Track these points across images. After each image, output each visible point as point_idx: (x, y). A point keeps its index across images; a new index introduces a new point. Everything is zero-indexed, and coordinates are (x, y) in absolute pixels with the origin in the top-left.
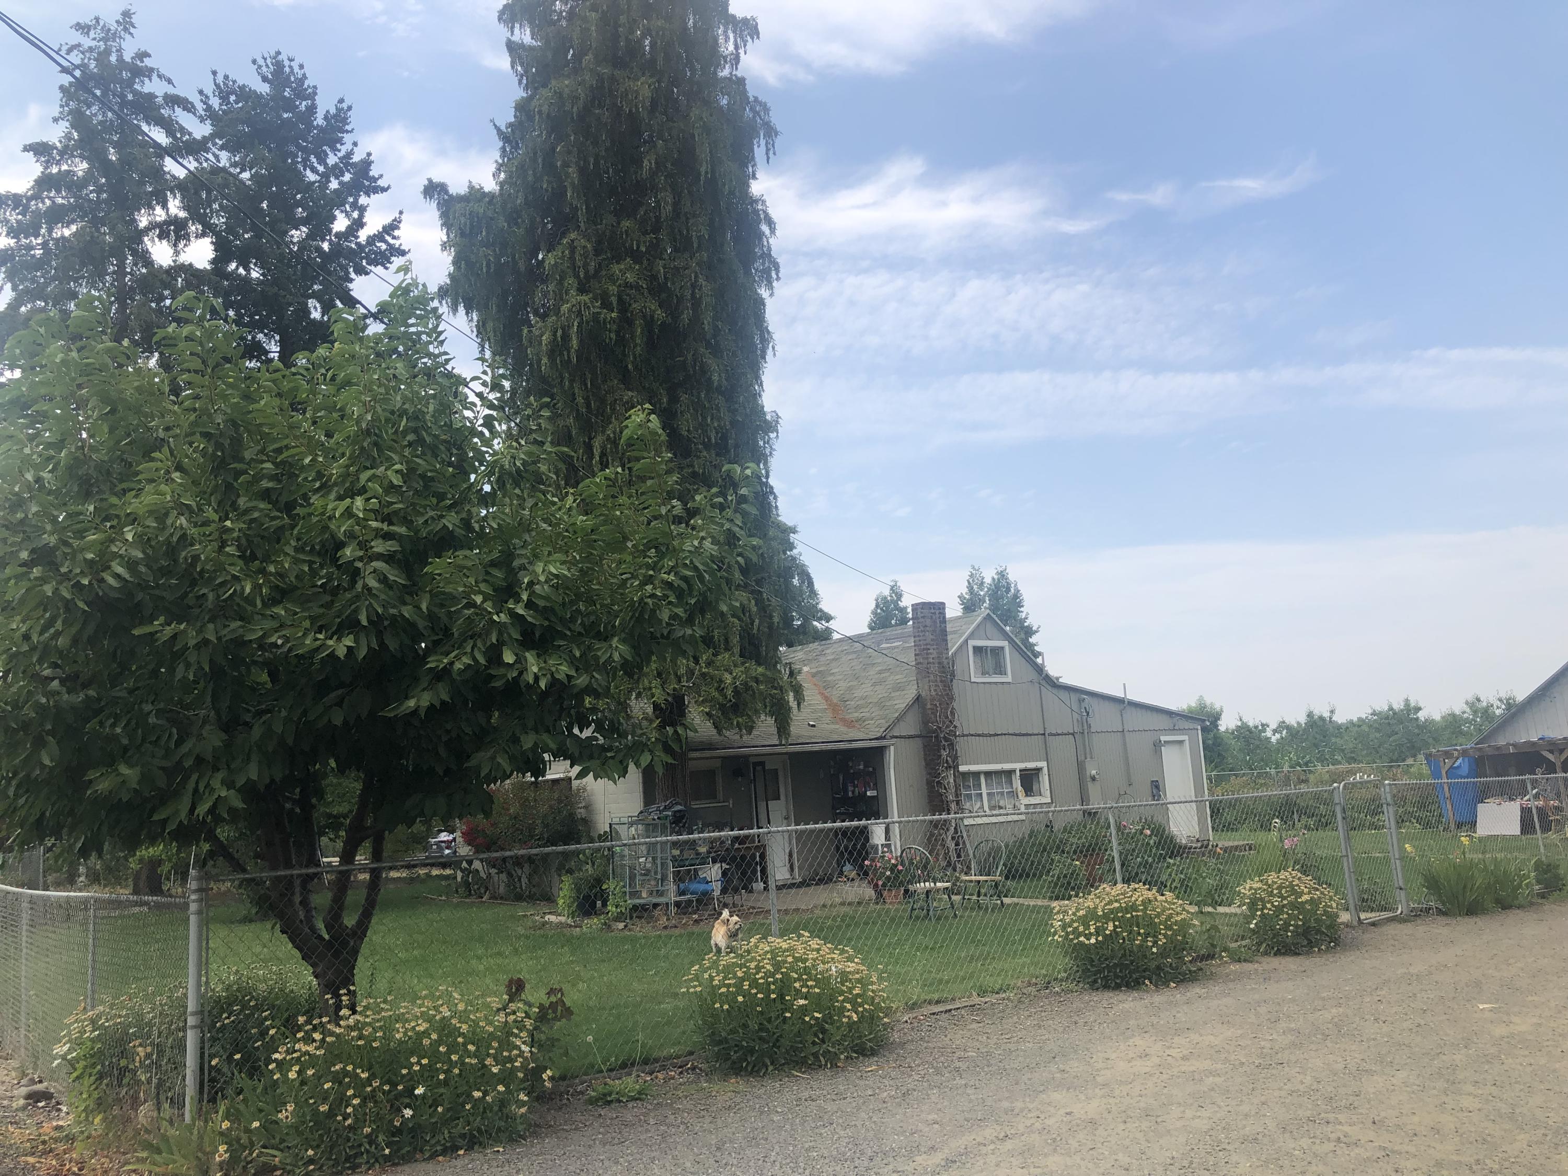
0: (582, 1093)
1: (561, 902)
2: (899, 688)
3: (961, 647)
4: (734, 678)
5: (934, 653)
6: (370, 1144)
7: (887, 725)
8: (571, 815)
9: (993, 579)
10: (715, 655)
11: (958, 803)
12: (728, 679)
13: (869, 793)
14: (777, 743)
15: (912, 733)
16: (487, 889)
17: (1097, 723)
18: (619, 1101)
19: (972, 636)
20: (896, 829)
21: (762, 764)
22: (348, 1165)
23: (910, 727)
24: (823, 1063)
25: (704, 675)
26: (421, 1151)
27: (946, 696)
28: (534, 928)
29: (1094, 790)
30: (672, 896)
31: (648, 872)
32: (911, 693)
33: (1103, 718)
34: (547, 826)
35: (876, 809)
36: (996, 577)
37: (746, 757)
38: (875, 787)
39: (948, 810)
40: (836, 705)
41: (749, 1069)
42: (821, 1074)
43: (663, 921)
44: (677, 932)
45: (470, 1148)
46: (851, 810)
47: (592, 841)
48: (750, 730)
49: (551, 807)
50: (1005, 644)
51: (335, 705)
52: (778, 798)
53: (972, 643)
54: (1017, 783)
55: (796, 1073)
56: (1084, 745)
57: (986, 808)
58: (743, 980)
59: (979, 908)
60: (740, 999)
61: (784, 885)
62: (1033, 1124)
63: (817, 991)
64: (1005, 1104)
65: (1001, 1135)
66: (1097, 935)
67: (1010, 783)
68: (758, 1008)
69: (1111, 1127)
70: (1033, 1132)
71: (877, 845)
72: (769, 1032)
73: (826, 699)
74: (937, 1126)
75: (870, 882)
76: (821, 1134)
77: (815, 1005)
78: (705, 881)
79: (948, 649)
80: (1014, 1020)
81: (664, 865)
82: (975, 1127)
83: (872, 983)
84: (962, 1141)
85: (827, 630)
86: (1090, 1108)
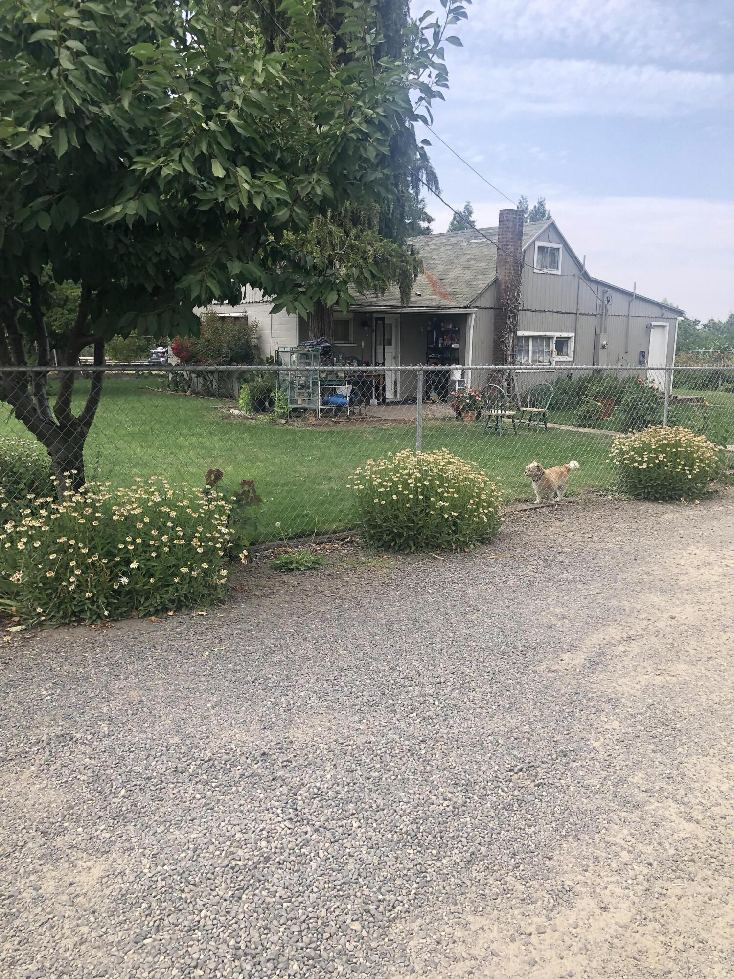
0: (267, 557)
1: (241, 402)
2: (482, 272)
3: (530, 245)
4: (375, 250)
5: (512, 249)
6: (93, 604)
7: (471, 299)
8: (248, 342)
9: (535, 207)
10: (362, 231)
11: (513, 356)
12: (370, 250)
13: (453, 346)
14: (400, 305)
15: (488, 306)
16: (189, 386)
17: (612, 309)
18: (299, 569)
19: (538, 238)
20: (469, 374)
21: (383, 319)
22: (74, 619)
23: (487, 301)
24: (454, 548)
25: (352, 246)
26: (137, 609)
27: (517, 281)
28: (224, 418)
29: (602, 353)
30: (318, 402)
31: (302, 387)
32: (491, 277)
33: (618, 305)
34: (230, 348)
35: (456, 357)
36: (537, 205)
37: (372, 313)
38: (458, 343)
39: (506, 361)
40: (435, 282)
41: (397, 548)
42: (452, 557)
43: (313, 421)
44: (320, 429)
45: (178, 609)
46: (439, 356)
47: (261, 363)
48: (383, 291)
49: (234, 336)
50: (560, 246)
51: (43, 210)
52: (391, 344)
53: (538, 243)
54: (553, 346)
55: (434, 555)
56: (601, 324)
57: (530, 361)
58: (397, 483)
59: (530, 430)
60: (395, 497)
61: (392, 403)
62: (647, 627)
63: (456, 496)
64: (614, 602)
65: (625, 636)
66: (648, 462)
67: (549, 346)
68: (408, 505)
69: (715, 635)
70: (651, 635)
71: (455, 382)
72: (414, 522)
73: (429, 277)
74: (567, 621)
75: (453, 406)
76: (472, 621)
77: (454, 507)
78: (341, 396)
79: (521, 246)
80: (588, 521)
81: (314, 383)
82: (600, 625)
83: (493, 491)
84: (594, 640)
85: (428, 228)
86: (688, 614)
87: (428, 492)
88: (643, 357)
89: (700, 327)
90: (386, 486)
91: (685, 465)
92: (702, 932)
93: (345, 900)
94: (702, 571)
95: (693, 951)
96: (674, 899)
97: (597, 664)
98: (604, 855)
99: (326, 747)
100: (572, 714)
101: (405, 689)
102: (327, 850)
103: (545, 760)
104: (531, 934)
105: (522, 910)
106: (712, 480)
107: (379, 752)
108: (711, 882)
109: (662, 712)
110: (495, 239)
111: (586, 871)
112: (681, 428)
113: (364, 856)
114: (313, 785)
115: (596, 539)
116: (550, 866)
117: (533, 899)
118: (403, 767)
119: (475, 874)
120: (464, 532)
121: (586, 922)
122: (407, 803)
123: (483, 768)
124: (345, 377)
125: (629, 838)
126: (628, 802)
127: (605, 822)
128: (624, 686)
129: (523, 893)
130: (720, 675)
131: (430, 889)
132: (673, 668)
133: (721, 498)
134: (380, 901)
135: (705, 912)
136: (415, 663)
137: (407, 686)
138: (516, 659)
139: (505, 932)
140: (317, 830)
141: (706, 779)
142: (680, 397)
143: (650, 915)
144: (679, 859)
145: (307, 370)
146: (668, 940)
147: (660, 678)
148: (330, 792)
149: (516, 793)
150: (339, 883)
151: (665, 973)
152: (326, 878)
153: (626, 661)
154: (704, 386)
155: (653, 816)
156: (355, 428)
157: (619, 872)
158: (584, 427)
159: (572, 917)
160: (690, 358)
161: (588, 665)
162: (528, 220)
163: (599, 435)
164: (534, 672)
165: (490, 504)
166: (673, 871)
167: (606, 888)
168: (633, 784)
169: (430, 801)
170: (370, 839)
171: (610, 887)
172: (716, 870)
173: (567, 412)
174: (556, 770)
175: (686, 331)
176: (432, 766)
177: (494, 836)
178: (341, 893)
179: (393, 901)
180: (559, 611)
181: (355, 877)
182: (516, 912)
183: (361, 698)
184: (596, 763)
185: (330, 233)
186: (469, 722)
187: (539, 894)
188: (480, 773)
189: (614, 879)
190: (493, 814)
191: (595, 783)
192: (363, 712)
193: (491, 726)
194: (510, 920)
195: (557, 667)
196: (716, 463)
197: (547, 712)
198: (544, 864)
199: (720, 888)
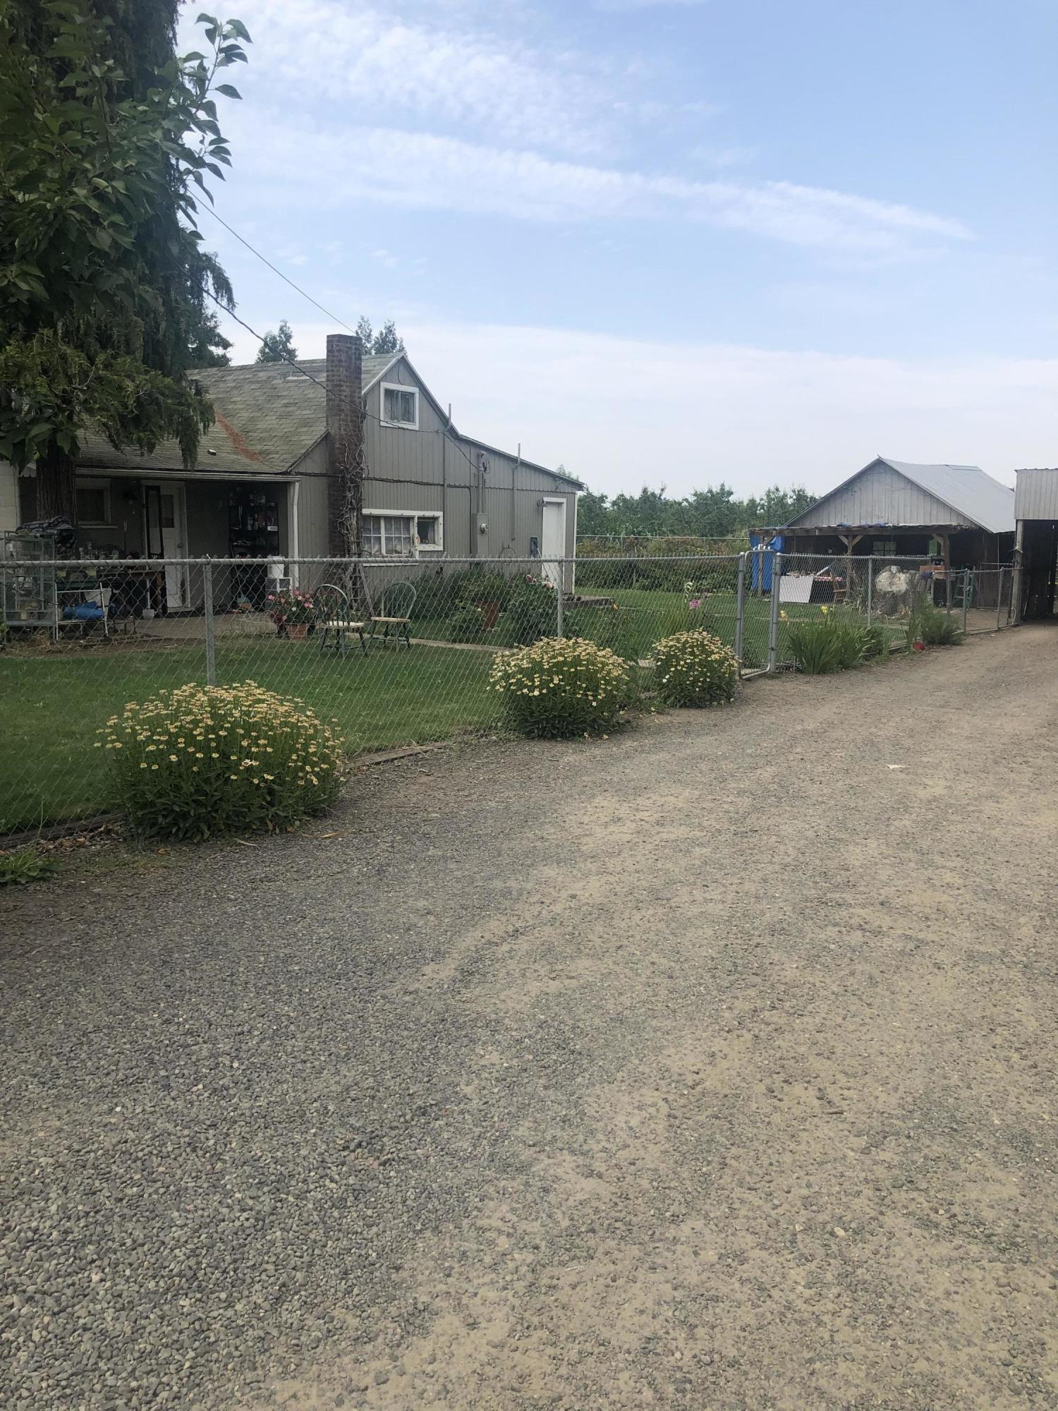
2: (307, 423)
3: (373, 388)
4: (137, 387)
5: (347, 391)
7: (292, 462)
9: (381, 334)
10: (114, 357)
11: (358, 544)
12: (130, 386)
13: (269, 528)
14: (182, 468)
15: (318, 471)
17: (491, 479)
18: (16, 883)
19: (384, 378)
20: (295, 569)
21: (158, 488)
23: (316, 465)
24: (271, 827)
25: (99, 379)
27: (357, 437)
29: (481, 541)
30: (55, 616)
31: (28, 593)
32: (320, 430)
33: (498, 474)
35: (276, 545)
36: (384, 331)
37: (138, 479)
38: (277, 523)
39: (349, 551)
40: (237, 435)
41: (181, 836)
42: (268, 843)
43: (47, 645)
44: (63, 657)
46: (248, 543)
48: (151, 447)
50: (415, 390)
52: (172, 526)
53: (384, 385)
54: (414, 530)
55: (239, 841)
56: (478, 500)
57: (384, 551)
58: (177, 735)
59: (386, 648)
60: (173, 758)
61: (176, 613)
62: (540, 913)
63: (269, 750)
64: (497, 884)
65: (511, 929)
66: (541, 687)
67: (408, 530)
68: (195, 769)
69: (626, 915)
70: (545, 924)
71: (275, 580)
72: (206, 795)
73: (227, 427)
74: (432, 918)
75: (272, 616)
76: (295, 934)
77: (267, 767)
78: (94, 605)
79: (360, 388)
80: (464, 773)
81: (48, 587)
82: (477, 918)
83: (328, 740)
84: (470, 940)
85: (224, 356)
86: (593, 889)
87: (226, 746)
88: (535, 545)
89: (607, 505)
90: (157, 743)
91: (587, 689)
92: (603, 1329)
93: (75, 1401)
94: (611, 829)
95: (591, 1360)
96: (568, 1289)
97: (472, 974)
98: (475, 1247)
99: (51, 1161)
100: (435, 1052)
101: (187, 1051)
102: (46, 1328)
103: (395, 1124)
104: (366, 1388)
105: (353, 1356)
106: (622, 708)
107: (140, 1154)
108: (616, 1255)
109: (558, 1030)
110: (322, 378)
111: (449, 1276)
112: (580, 640)
113: (109, 1324)
114: (25, 1226)
115: (475, 796)
116: (398, 1280)
117: (372, 1335)
118: (179, 1172)
119: (285, 1315)
120: (285, 803)
121: (447, 1350)
122: (182, 1227)
123: (304, 1152)
124: (99, 576)
125: (509, 1216)
126: (510, 1166)
127: (477, 1200)
128: (509, 1001)
129: (357, 1329)
130: (632, 969)
131: (215, 1355)
132: (572, 967)
133: (635, 729)
134: (133, 1390)
135: (608, 1299)
136: (204, 1008)
137: (189, 1046)
138: (357, 982)
139: (329, 1394)
140: (30, 1299)
141: (611, 1114)
142: (583, 599)
143: (535, 1320)
144: (575, 1233)
145: (34, 567)
146: (558, 1351)
147: (557, 982)
148: (55, 1233)
149: (351, 1181)
150: (65, 1375)
151: (554, 1401)
152: (44, 1373)
153: (512, 965)
154: (615, 583)
155: (542, 1179)
156: (116, 654)
157: (494, 1267)
158: (461, 641)
159: (426, 1347)
160: (597, 547)
161: (460, 977)
162: (373, 352)
163: (480, 652)
164: (383, 997)
165: (324, 758)
166: (567, 1250)
167: (476, 1294)
168: (517, 1138)
169: (220, 1217)
170: (120, 1296)
171: (482, 1292)
172: (622, 1238)
173: (436, 622)
174: (411, 1137)
175: (590, 510)
176: (225, 1162)
177: (317, 1252)
178: (68, 1391)
179: (153, 1387)
180: (421, 903)
181: (92, 1361)
182: (346, 1359)
183: (114, 1074)
184: (467, 1116)
185: (63, 357)
186: (285, 1086)
187: (381, 1325)
188: (298, 1161)
189: (487, 1279)
190: (316, 1219)
191: (465, 1146)
192: (116, 1095)
193: (318, 1087)
194: (336, 1375)
195: (417, 985)
196: (627, 684)
197: (400, 1053)
198: (389, 1279)
199: (627, 1262)
